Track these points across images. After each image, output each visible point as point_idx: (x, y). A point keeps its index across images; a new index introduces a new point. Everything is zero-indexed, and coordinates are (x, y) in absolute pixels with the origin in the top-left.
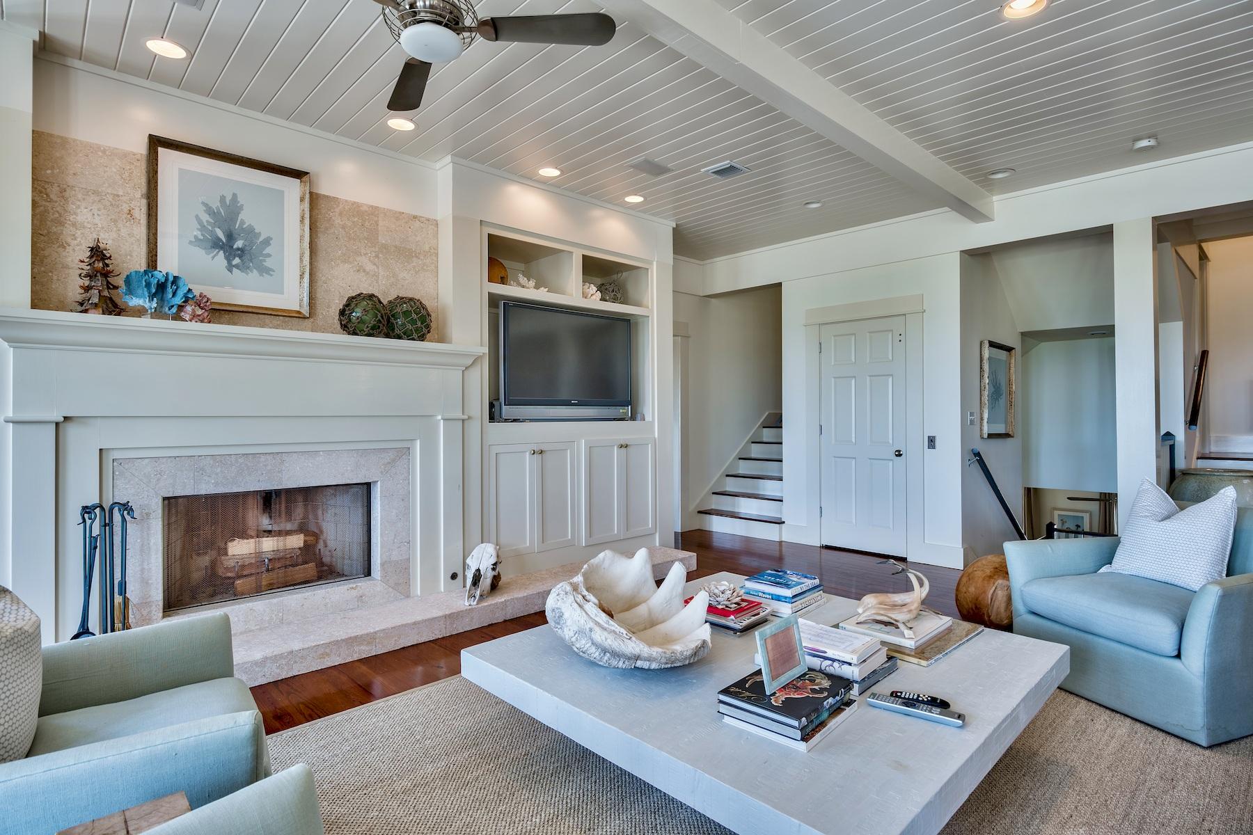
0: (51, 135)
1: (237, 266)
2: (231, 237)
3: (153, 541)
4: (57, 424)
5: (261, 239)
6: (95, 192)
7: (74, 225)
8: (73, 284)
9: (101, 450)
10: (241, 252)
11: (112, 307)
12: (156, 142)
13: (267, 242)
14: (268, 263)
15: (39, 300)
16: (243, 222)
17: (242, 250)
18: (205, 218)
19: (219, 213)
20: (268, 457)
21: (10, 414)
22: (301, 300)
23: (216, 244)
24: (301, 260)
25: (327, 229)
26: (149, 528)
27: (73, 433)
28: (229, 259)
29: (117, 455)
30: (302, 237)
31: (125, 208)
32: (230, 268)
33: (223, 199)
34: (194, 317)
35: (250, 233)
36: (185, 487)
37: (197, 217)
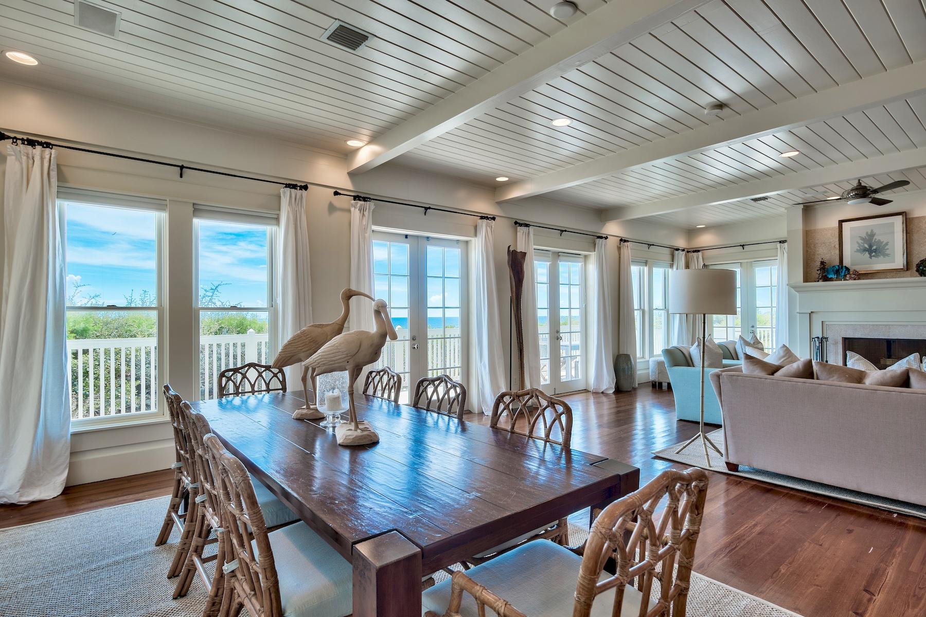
0: (811, 230)
1: (874, 256)
2: (871, 246)
3: (839, 351)
4: (810, 314)
5: (883, 244)
6: (824, 243)
7: (818, 255)
8: (816, 273)
9: (822, 322)
10: (875, 251)
11: (826, 279)
12: (841, 222)
13: (887, 244)
14: (887, 252)
15: (806, 280)
16: (876, 239)
17: (876, 249)
18: (860, 241)
19: (866, 238)
20: (883, 326)
21: (798, 311)
22: (904, 264)
23: (865, 250)
24: (903, 248)
25: (918, 231)
26: (838, 347)
27: (814, 316)
28: (870, 254)
29: (827, 323)
30: (903, 238)
31: (833, 245)
32: (871, 257)
33: (867, 233)
34: (851, 278)
35: (880, 242)
36: (850, 334)
37: (857, 242)
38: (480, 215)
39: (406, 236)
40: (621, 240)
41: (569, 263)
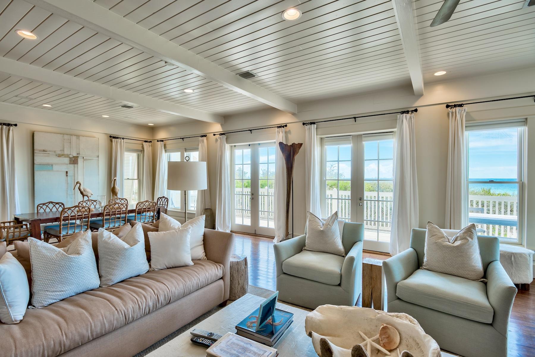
38: (277, 126)
39: (249, 145)
40: (448, 106)
41: (378, 141)
